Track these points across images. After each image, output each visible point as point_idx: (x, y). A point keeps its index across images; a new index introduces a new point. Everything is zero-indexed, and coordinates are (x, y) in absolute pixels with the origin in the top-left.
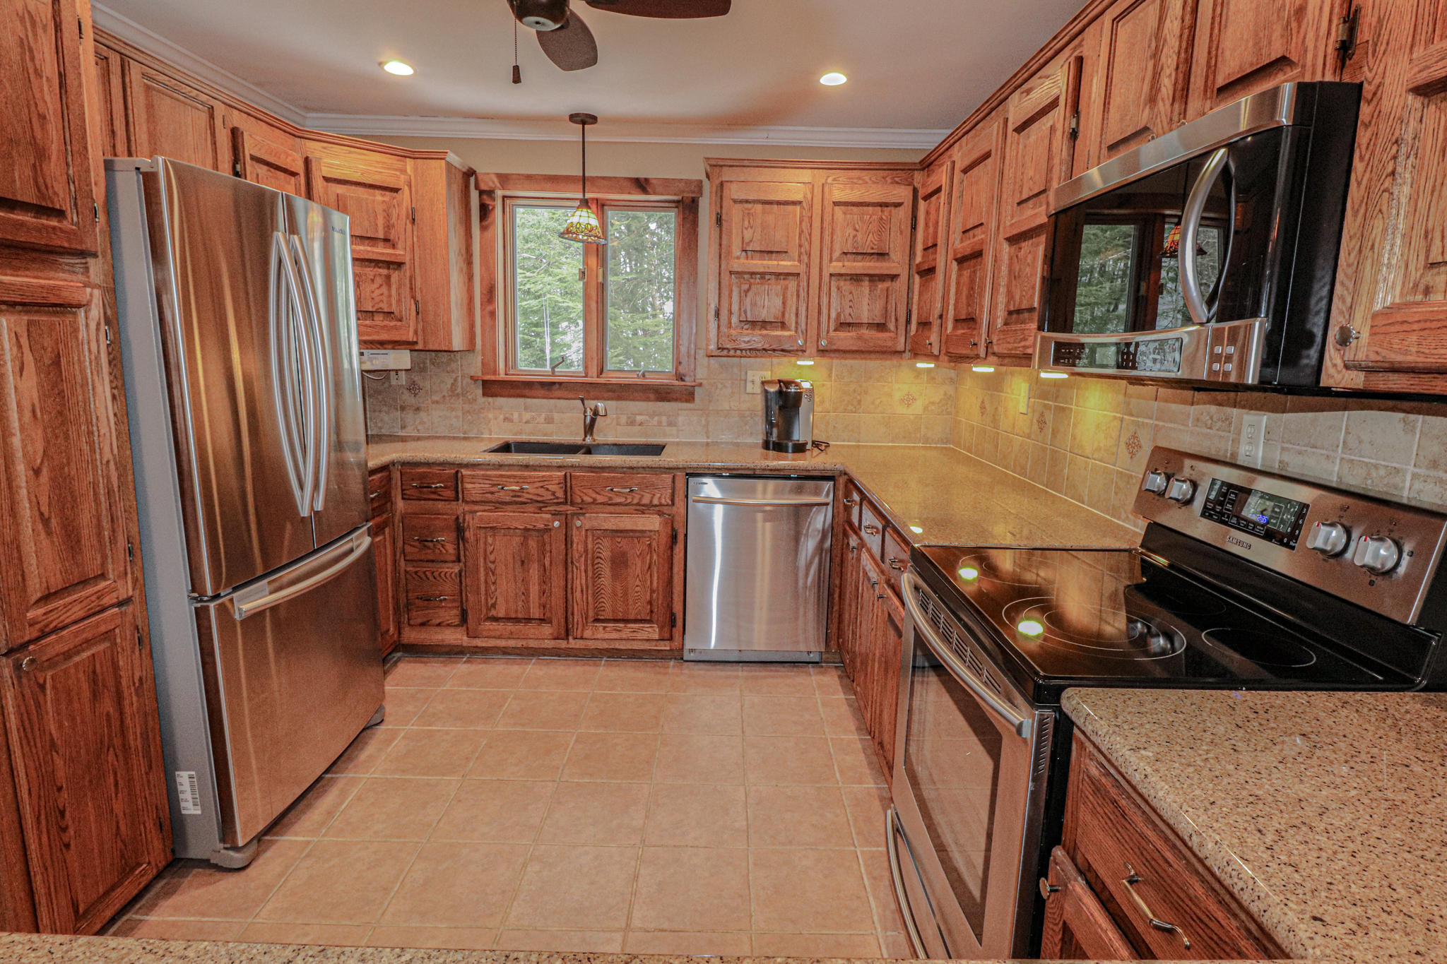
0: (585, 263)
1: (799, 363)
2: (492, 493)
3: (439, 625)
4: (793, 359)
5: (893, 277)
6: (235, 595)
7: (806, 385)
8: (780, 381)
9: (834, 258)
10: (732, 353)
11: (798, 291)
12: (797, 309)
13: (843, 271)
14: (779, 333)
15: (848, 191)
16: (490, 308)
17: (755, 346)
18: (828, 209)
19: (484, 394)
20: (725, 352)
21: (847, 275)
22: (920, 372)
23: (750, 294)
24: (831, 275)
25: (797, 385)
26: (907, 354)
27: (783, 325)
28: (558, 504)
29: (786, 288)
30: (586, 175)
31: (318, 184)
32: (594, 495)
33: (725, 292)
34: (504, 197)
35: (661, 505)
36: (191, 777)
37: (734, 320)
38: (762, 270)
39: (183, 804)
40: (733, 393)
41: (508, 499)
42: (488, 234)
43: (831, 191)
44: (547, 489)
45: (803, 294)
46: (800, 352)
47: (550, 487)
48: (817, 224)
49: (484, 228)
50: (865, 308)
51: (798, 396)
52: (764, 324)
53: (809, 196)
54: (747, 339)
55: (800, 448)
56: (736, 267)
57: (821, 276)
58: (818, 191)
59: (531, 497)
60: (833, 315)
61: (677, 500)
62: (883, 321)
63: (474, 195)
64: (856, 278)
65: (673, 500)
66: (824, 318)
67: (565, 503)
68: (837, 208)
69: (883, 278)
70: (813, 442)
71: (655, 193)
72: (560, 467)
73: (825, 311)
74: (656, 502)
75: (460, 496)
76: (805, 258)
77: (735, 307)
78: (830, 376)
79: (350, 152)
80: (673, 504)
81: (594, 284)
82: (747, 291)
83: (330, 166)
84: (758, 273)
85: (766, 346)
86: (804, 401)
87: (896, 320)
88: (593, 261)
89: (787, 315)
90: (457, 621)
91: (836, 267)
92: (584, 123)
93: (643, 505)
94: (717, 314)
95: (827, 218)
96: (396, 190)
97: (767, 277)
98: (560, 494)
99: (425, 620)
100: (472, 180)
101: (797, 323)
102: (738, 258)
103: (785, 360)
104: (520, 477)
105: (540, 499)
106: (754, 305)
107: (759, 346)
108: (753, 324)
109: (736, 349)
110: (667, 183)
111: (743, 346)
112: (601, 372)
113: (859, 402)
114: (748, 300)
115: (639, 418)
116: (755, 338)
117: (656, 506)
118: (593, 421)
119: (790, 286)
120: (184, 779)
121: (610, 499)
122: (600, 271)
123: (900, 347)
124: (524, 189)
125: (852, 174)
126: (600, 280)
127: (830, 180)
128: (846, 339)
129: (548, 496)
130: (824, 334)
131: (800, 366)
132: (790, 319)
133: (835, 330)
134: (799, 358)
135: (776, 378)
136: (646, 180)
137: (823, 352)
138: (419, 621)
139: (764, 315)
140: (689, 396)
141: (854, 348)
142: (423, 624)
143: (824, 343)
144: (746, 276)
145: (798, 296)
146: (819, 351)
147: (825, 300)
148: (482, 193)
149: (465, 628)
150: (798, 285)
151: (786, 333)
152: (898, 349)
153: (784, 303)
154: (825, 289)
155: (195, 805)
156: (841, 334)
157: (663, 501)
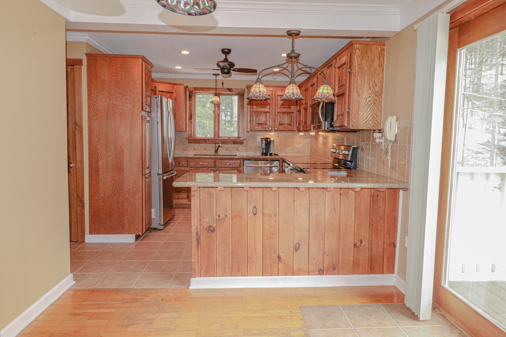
0: (215, 109)
1: (270, 134)
2: (196, 165)
3: (182, 199)
4: (269, 133)
5: (293, 113)
6: (164, 174)
7: (272, 139)
8: (265, 138)
9: (278, 108)
10: (254, 131)
11: (270, 116)
12: (269, 120)
13: (280, 111)
14: (265, 126)
15: (281, 92)
16: (191, 121)
17: (259, 129)
18: (276, 97)
19: (189, 143)
20: (252, 131)
21: (281, 112)
22: (301, 136)
23: (258, 117)
24: (278, 112)
25: (270, 139)
26: (297, 131)
27: (266, 124)
28: (212, 167)
29: (267, 115)
30: (217, 87)
31: (157, 92)
32: (222, 165)
33: (252, 116)
34: (194, 93)
35: (237, 167)
36: (154, 210)
37: (254, 123)
38: (261, 111)
39: (152, 216)
40: (253, 142)
41: (200, 166)
42: (191, 102)
43: (277, 93)
44: (210, 164)
45: (271, 117)
46: (270, 131)
47: (210, 163)
48: (274, 100)
49: (190, 101)
50: (286, 120)
51: (270, 141)
52: (262, 124)
53: (272, 93)
54: (257, 128)
55: (271, 154)
56: (255, 110)
57: (275, 112)
58: (274, 92)
59: (206, 166)
60: (278, 122)
61: (241, 166)
62: (290, 123)
63: (188, 93)
64: (284, 113)
65: (240, 166)
66: (276, 123)
67: (214, 167)
68: (278, 96)
69: (290, 113)
70: (274, 154)
71: (233, 92)
72: (213, 158)
73: (276, 121)
74: (236, 167)
75: (188, 166)
76: (271, 108)
77: (254, 120)
78: (278, 137)
79: (164, 85)
80: (240, 167)
81: (217, 114)
82: (257, 116)
83: (160, 88)
84: (259, 112)
85: (262, 129)
86: (272, 142)
87: (294, 123)
88: (217, 109)
89: (267, 122)
90: (186, 197)
91: (279, 110)
92: (216, 75)
93: (233, 168)
94: (250, 121)
95: (276, 99)
96: (173, 93)
97: (262, 113)
98: (213, 165)
99: (178, 197)
100: (187, 88)
101: (269, 123)
102: (255, 108)
103: (267, 133)
104: (204, 161)
105: (208, 166)
106: (259, 119)
107: (260, 129)
108: (259, 124)
109: (254, 130)
110: (236, 89)
111: (256, 129)
112: (218, 137)
113: (286, 144)
114: (258, 118)
115: (229, 149)
116: (260, 128)
117: (236, 168)
118: (218, 149)
119: (268, 115)
120: (153, 210)
121: (225, 166)
122: (219, 111)
123: (295, 129)
124: (200, 91)
125: (281, 88)
126: (219, 113)
127: (277, 90)
128: (281, 128)
129: (210, 166)
130: (276, 126)
131: (271, 135)
132: (268, 122)
133: (279, 125)
134: (270, 132)
135: (265, 137)
136: (231, 89)
137: (276, 131)
138: (176, 198)
139: (261, 122)
140: (242, 143)
141: (284, 130)
142: (178, 199)
143: (276, 128)
144: (257, 113)
145: (270, 117)
146: (275, 130)
147: (276, 118)
148: (189, 92)
149: (188, 200)
150: (270, 115)
151: (267, 126)
152: (294, 130)
153: (266, 119)
154: (276, 116)
155: (155, 216)
156: (280, 127)
157: (238, 167)
